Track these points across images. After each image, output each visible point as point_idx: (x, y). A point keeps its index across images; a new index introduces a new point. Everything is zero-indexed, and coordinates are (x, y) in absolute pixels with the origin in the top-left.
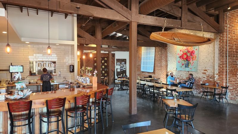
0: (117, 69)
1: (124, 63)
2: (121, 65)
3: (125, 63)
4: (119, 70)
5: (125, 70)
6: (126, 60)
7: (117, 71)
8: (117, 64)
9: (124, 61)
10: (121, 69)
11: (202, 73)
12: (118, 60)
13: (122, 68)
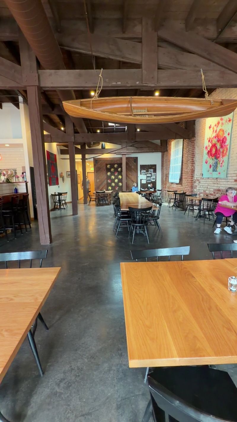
0: (141, 180)
1: (152, 170)
2: (148, 174)
3: (155, 171)
4: (144, 182)
5: (154, 181)
6: (155, 166)
7: (141, 182)
8: (141, 172)
9: (153, 167)
10: (148, 180)
11: (234, 181)
12: (143, 167)
13: (149, 178)
